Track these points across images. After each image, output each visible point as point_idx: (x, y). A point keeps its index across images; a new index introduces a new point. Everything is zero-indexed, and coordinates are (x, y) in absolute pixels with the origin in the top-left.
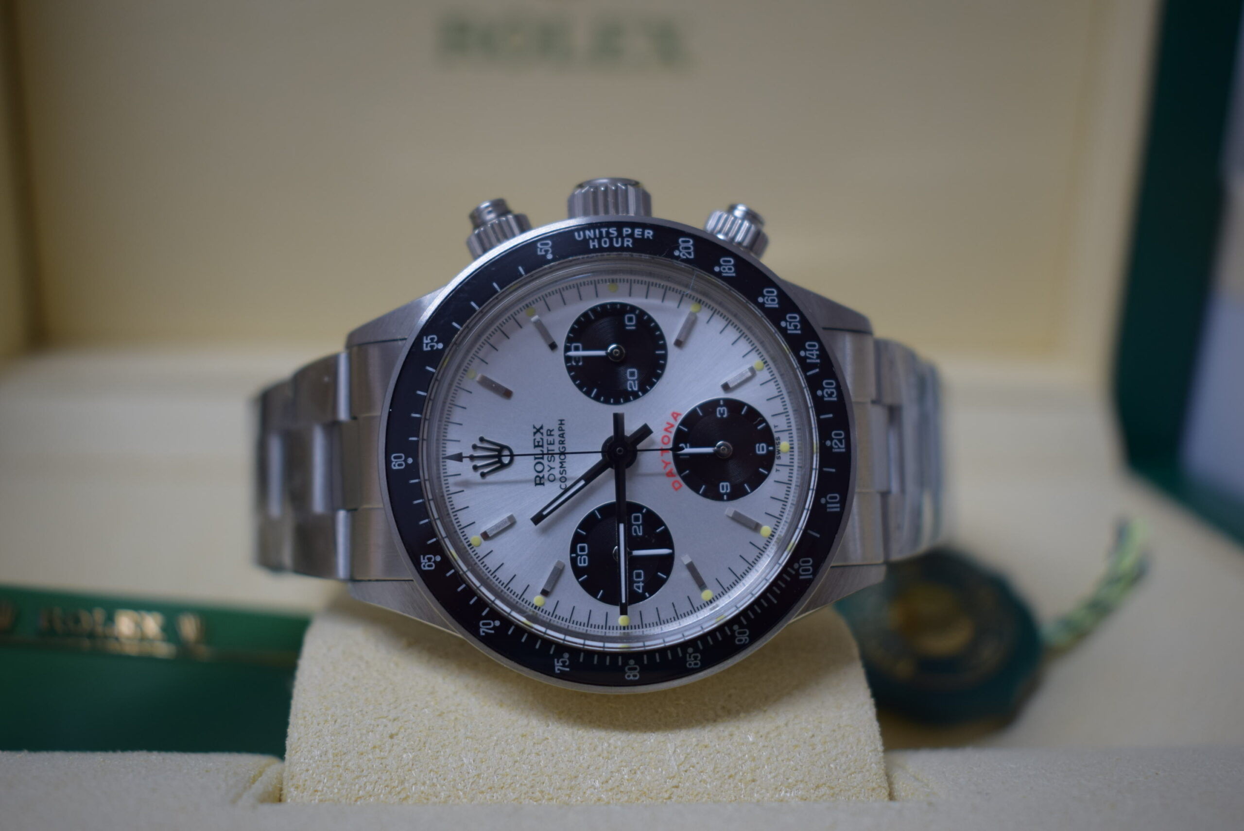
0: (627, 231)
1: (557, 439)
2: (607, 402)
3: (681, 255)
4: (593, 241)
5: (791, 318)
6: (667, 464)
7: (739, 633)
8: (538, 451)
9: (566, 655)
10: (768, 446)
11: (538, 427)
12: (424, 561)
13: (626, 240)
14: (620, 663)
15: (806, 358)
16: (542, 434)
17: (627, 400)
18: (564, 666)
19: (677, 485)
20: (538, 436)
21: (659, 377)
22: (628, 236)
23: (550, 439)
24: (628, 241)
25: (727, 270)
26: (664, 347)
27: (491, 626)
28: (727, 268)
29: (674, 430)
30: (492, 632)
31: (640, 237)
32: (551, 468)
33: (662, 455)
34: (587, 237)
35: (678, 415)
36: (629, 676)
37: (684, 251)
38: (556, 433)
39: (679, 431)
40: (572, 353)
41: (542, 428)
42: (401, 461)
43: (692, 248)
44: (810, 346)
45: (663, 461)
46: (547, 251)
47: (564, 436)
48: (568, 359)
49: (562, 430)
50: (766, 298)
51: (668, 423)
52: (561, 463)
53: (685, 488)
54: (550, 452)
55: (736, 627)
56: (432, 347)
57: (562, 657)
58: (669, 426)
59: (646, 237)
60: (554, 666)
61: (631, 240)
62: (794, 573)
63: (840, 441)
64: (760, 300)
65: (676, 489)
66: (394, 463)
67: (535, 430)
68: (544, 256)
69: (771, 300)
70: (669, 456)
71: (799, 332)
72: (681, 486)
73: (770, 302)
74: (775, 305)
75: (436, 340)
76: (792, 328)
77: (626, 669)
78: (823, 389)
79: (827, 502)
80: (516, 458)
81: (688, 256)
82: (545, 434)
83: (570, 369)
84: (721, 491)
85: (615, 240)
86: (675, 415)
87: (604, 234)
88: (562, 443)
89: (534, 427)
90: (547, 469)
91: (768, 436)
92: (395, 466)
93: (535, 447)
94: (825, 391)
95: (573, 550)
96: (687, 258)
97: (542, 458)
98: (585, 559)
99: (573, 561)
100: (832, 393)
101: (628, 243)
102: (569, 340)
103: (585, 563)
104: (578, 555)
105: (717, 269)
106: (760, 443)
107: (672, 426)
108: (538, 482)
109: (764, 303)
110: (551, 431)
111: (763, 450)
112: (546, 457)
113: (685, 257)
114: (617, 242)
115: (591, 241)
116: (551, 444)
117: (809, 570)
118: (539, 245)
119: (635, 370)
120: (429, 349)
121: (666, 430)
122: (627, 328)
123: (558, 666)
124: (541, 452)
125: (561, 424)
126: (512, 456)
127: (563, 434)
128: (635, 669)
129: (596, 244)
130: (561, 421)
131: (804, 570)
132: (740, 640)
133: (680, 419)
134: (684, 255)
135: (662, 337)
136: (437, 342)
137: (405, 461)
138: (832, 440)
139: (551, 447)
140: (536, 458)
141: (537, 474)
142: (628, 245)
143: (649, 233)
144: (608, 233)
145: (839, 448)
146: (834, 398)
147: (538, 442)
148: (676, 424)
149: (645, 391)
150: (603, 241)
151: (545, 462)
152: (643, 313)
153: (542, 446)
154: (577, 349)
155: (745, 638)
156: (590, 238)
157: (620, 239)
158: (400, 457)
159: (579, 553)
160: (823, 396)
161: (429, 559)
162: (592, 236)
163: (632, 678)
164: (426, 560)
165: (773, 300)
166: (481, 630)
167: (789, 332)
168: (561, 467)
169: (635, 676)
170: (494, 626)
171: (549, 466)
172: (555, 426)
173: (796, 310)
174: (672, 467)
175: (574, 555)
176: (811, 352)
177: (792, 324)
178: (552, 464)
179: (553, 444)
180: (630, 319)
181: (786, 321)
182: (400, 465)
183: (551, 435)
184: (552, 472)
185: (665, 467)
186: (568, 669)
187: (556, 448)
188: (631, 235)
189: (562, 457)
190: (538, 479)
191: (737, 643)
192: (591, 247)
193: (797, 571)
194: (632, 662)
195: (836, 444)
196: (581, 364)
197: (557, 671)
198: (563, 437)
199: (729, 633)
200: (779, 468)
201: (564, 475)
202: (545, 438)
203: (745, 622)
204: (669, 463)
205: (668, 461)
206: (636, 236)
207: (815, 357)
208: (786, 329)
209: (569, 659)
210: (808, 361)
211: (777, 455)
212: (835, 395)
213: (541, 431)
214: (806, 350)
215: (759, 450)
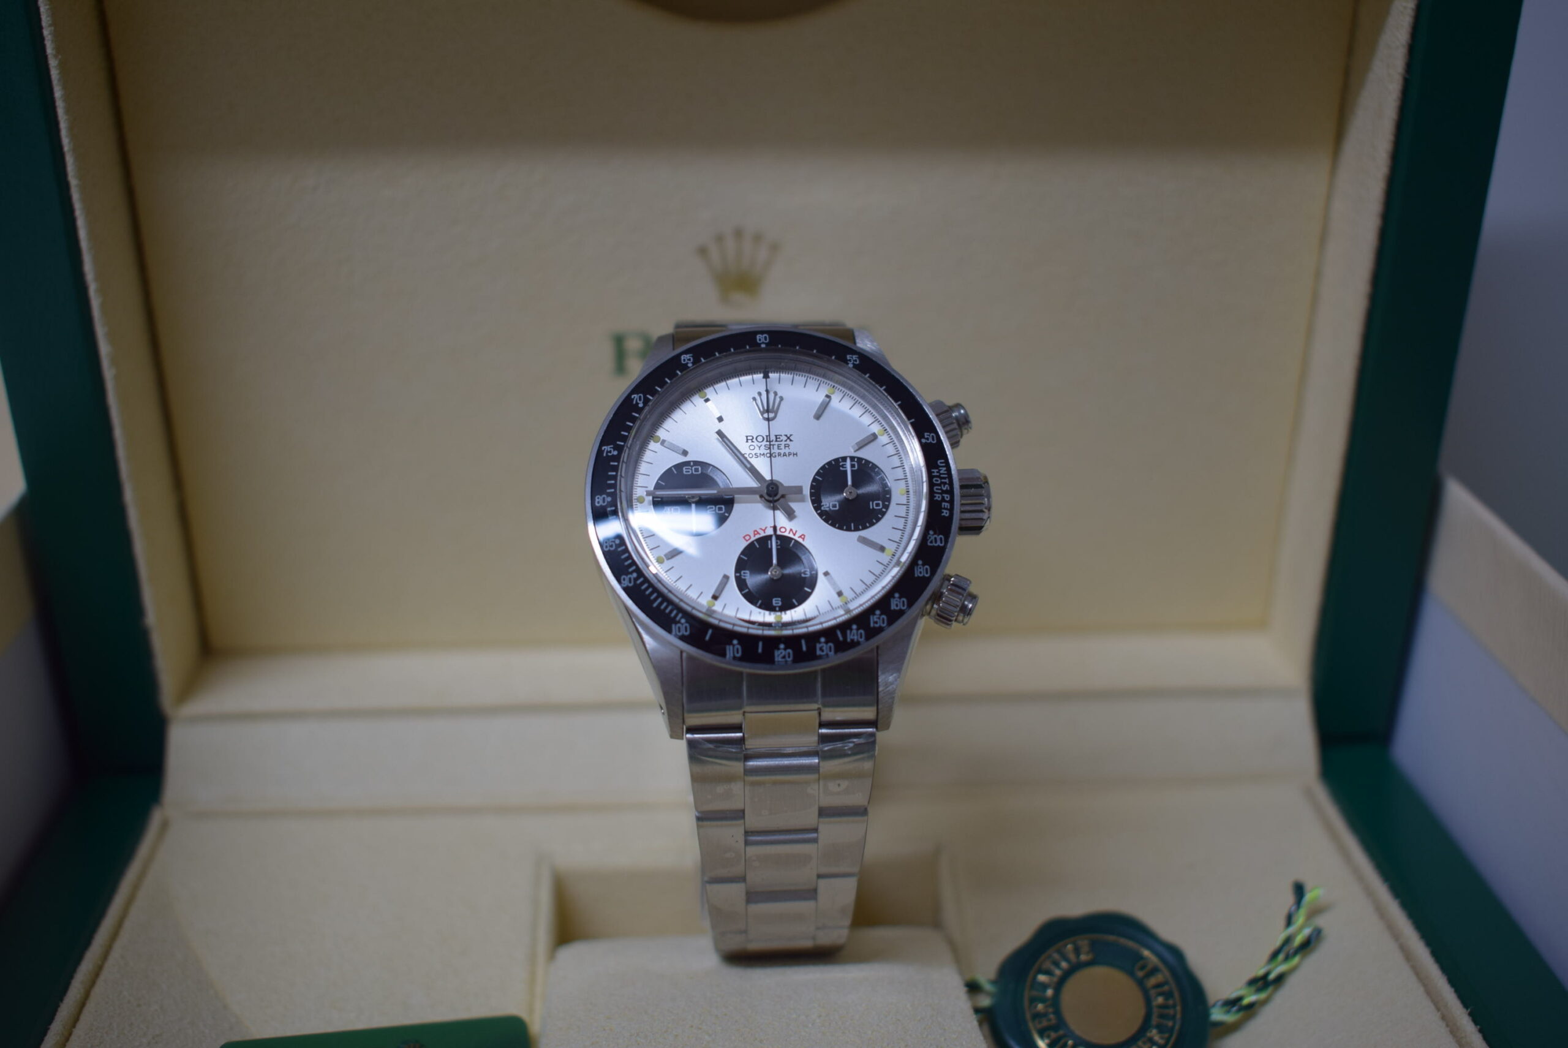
0: (947, 497)
1: (782, 452)
2: (812, 487)
3: (929, 536)
4: (937, 472)
5: (883, 619)
6: (764, 531)
7: (630, 579)
8: (773, 438)
9: (616, 453)
10: (779, 607)
11: (791, 438)
12: (688, 356)
13: (940, 496)
14: (608, 491)
15: (851, 630)
16: (786, 441)
17: (813, 502)
18: (607, 452)
19: (747, 538)
20: (785, 438)
21: (833, 525)
22: (943, 497)
23: (782, 447)
24: (939, 497)
25: (919, 570)
26: (857, 529)
27: (638, 401)
28: (922, 570)
29: (791, 535)
30: (634, 402)
31: (943, 506)
32: (760, 447)
33: (771, 527)
34: (941, 468)
35: (803, 539)
36: (598, 498)
37: (933, 538)
38: (787, 451)
39: (791, 539)
40: (848, 460)
41: (791, 440)
42: (763, 340)
43: (936, 545)
44: (861, 634)
45: (766, 528)
46: (928, 439)
47: (785, 457)
48: (844, 459)
49: (789, 455)
50: (898, 600)
51: (796, 531)
52: (764, 454)
53: (744, 544)
54: (772, 446)
55: (635, 575)
56: (850, 360)
57: (614, 450)
58: (794, 532)
59: (943, 510)
60: (607, 445)
61: (940, 499)
62: (678, 619)
63: (784, 657)
64: (897, 595)
65: (744, 537)
66: (761, 336)
67: (788, 436)
68: (924, 437)
69: (896, 604)
70: (770, 532)
71: (872, 625)
72: (747, 541)
73: (895, 603)
74: (893, 607)
75: (855, 363)
76: (875, 620)
77: (605, 496)
78: (826, 642)
79: (734, 645)
80: (767, 422)
81: (929, 541)
82: (786, 443)
83: (837, 460)
84: (742, 572)
85: (940, 487)
86: (803, 536)
87: (943, 480)
88: (779, 454)
89: (791, 435)
90: (759, 444)
91: (787, 606)
92: (758, 337)
93: (776, 436)
94: (824, 645)
95: (696, 463)
96: (927, 540)
97: (767, 441)
98: (689, 472)
99: (687, 463)
100: (823, 651)
101: (938, 497)
102: (860, 460)
103: (686, 472)
104: (692, 467)
105: (920, 562)
106: (782, 601)
107: (794, 535)
108: (749, 438)
109: (894, 597)
110: (788, 446)
111: (776, 603)
112: (768, 443)
113: (928, 538)
114: (937, 489)
115: (937, 470)
116: (778, 447)
117: (679, 631)
118: (932, 434)
119: (837, 508)
120: (848, 358)
121: (791, 530)
122: (871, 503)
123: (605, 448)
124: (771, 440)
125: (794, 454)
126: (768, 420)
127: (786, 455)
128: (604, 502)
129: (935, 474)
130: (796, 454)
131: (679, 628)
132: (624, 580)
133: (800, 540)
134: (930, 538)
135: (865, 528)
136: (853, 364)
137: (763, 343)
138: (785, 649)
139: (776, 447)
140: (767, 436)
141: (755, 437)
142: (935, 497)
143: (946, 513)
144: (945, 483)
145: (778, 656)
146: (818, 652)
147: (779, 438)
148: (796, 537)
149: (821, 515)
150: (938, 479)
151: (765, 443)
152: (883, 514)
153: (776, 441)
154: (852, 466)
155: (626, 583)
156: (940, 470)
157: (940, 491)
158: (766, 339)
159: (693, 468)
160: (820, 643)
161: (689, 360)
162: (941, 472)
163: (597, 500)
164: (688, 358)
165: (897, 606)
166: (635, 395)
167: (871, 617)
168: (760, 454)
169: (598, 502)
170: (638, 404)
171: (761, 445)
172: (792, 450)
173: (891, 622)
174: (763, 534)
175: (692, 464)
176: (855, 634)
177: (877, 620)
178: (763, 447)
179: (778, 449)
180: (878, 505)
181: (880, 615)
182: (760, 340)
183: (785, 447)
184: (757, 448)
185: (761, 529)
186: (605, 455)
187: (775, 450)
188: (943, 500)
189: (768, 455)
190: (751, 438)
191: (623, 577)
192: (933, 470)
193: (679, 622)
194: (609, 499)
195: (781, 653)
196: (841, 468)
197: (603, 448)
198: (784, 455)
199: (630, 570)
200: (762, 614)
201: (754, 456)
202: (783, 443)
203: (639, 582)
204: (765, 532)
205: (766, 531)
206: (943, 504)
207: (852, 637)
208: (874, 614)
209: (613, 455)
210: (848, 632)
211: (772, 613)
212: (822, 653)
213: (788, 440)
214: (858, 629)
215: (776, 600)
